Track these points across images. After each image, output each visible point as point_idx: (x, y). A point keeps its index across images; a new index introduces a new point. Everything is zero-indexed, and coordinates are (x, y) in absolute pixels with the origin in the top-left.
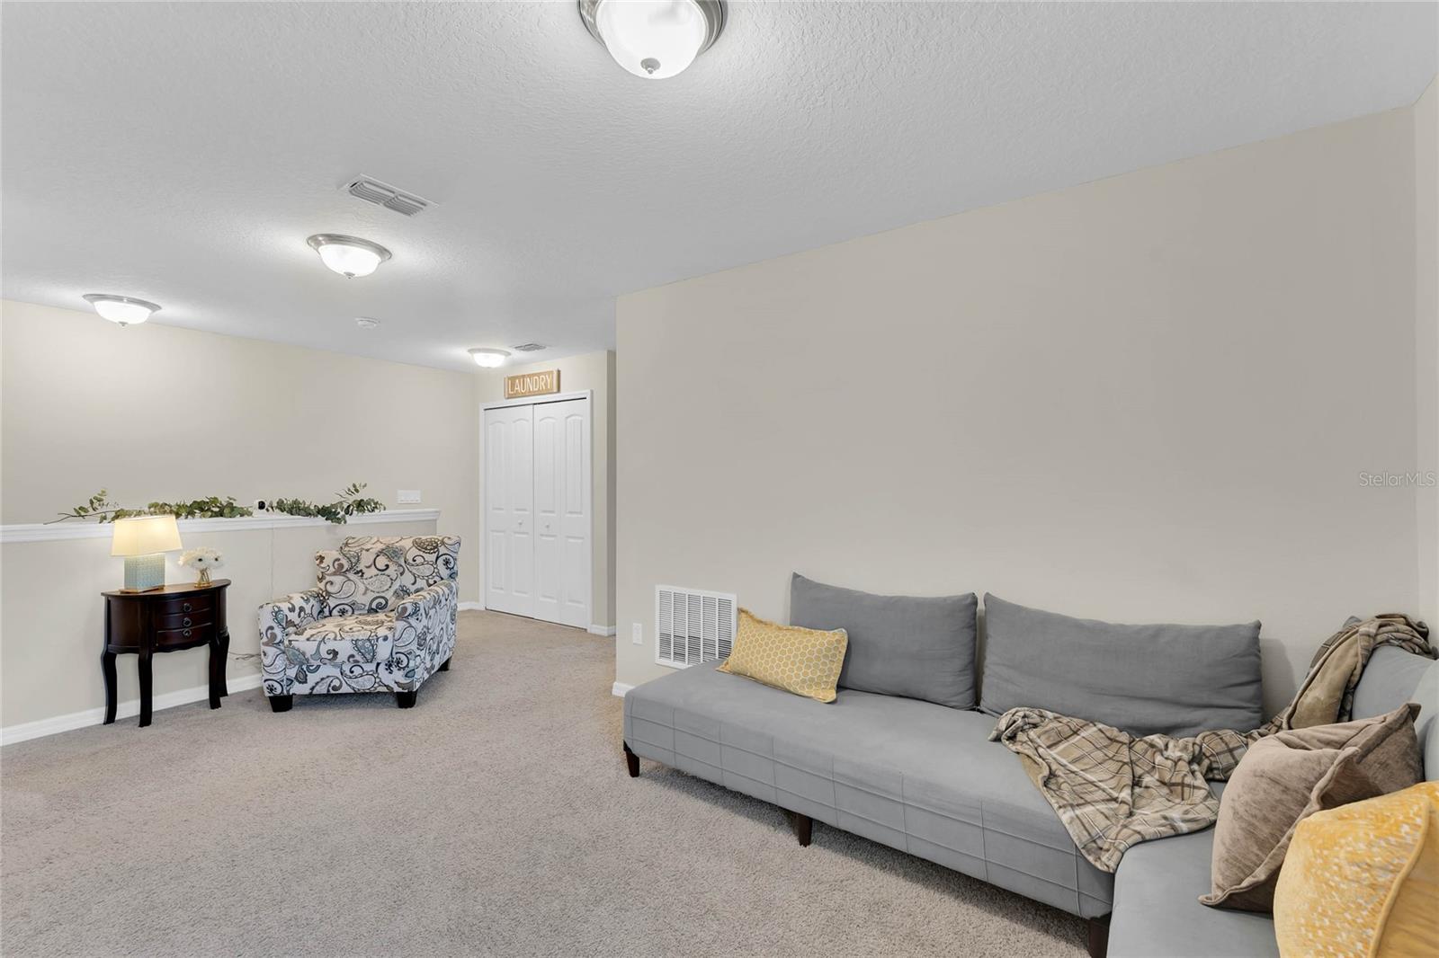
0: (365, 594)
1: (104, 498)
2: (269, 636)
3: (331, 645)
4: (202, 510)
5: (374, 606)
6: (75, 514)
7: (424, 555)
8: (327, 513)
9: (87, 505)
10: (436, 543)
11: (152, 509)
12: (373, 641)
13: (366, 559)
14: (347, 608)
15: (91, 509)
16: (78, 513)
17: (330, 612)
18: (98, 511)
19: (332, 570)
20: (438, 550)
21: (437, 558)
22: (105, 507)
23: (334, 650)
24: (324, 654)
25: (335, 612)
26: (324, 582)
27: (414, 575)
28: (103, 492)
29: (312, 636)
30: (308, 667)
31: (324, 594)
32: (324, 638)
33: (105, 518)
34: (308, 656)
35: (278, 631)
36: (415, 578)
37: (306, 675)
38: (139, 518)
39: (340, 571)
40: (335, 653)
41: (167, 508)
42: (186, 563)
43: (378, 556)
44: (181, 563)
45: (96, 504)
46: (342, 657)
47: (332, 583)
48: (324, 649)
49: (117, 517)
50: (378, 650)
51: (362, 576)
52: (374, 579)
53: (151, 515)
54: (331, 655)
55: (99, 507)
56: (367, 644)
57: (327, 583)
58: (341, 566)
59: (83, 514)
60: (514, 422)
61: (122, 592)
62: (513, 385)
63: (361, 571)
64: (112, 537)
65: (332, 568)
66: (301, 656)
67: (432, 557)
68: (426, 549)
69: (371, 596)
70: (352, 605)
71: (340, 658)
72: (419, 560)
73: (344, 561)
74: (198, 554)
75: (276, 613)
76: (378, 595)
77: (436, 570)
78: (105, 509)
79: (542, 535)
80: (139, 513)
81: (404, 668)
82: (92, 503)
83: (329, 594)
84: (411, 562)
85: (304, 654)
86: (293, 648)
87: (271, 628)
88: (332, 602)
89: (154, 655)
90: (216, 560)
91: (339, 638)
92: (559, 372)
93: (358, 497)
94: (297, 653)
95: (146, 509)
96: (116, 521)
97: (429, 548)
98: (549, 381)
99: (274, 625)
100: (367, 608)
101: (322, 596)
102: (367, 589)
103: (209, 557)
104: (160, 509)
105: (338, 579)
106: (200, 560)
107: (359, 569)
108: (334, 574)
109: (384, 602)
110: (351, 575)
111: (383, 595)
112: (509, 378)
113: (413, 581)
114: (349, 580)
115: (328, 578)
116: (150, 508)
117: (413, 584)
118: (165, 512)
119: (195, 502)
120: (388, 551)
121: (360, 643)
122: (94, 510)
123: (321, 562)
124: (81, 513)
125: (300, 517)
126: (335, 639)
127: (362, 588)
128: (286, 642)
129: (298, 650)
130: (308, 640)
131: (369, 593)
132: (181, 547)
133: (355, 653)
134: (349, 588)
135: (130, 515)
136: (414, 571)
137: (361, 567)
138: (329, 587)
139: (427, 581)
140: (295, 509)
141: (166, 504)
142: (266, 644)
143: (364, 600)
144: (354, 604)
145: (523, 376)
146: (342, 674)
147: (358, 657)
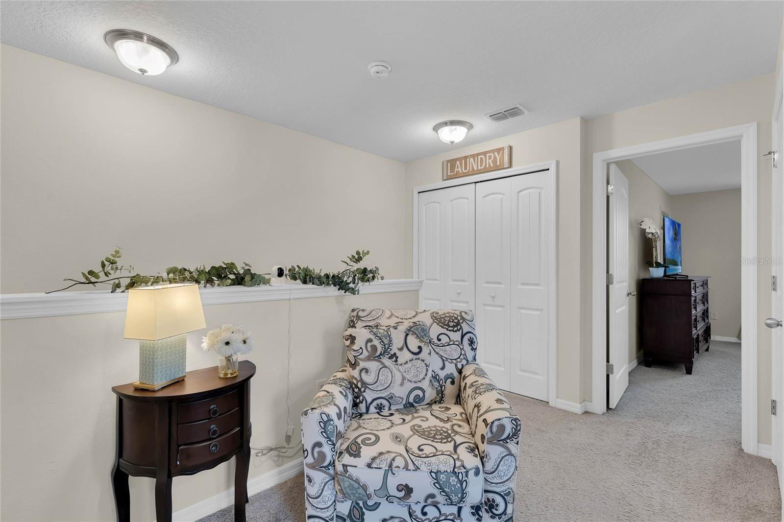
0: (402, 384)
1: (116, 259)
2: (316, 455)
3: (403, 478)
4: (220, 277)
5: (411, 400)
6: (84, 280)
7: (447, 333)
8: (337, 281)
9: (98, 269)
10: (456, 318)
11: (171, 275)
12: (459, 473)
13: (397, 339)
14: (384, 402)
15: (102, 275)
16: (87, 278)
17: (368, 409)
18: (111, 277)
19: (366, 354)
20: (461, 328)
21: (462, 337)
22: (118, 271)
23: (407, 486)
24: (393, 491)
25: (372, 409)
26: (358, 368)
27: (441, 357)
28: (117, 252)
29: (374, 459)
30: (365, 503)
31: (359, 385)
32: (390, 466)
33: (118, 286)
34: (371, 490)
35: (327, 449)
36: (443, 361)
37: (363, 514)
38: (157, 287)
39: (374, 356)
40: (408, 490)
41: (187, 274)
42: (212, 346)
43: (407, 335)
44: (205, 345)
45: (108, 268)
46: (418, 495)
47: (367, 371)
48: (393, 483)
49: (131, 285)
50: (467, 490)
51: (396, 361)
52: (409, 365)
53: (170, 282)
54: (403, 493)
55: (112, 272)
56: (453, 480)
57: (361, 371)
58: (374, 348)
59: (93, 279)
60: (451, 201)
61: (137, 389)
62: (453, 167)
63: (395, 354)
64: (125, 311)
65: (365, 351)
66: (361, 491)
67: (456, 336)
68: (449, 326)
69: (409, 386)
70: (390, 399)
71: (414, 497)
72: (444, 339)
73: (376, 342)
74: (226, 336)
75: (325, 423)
76: (415, 385)
77: (463, 352)
78: (118, 274)
79: (484, 305)
80: (157, 280)
81: (500, 516)
82: (103, 265)
83: (364, 384)
84: (436, 341)
85: (364, 487)
86: (350, 477)
87: (318, 444)
88: (369, 396)
89: (175, 479)
90: (245, 342)
91: (411, 467)
92: (511, 148)
93: (361, 265)
94: (356, 485)
95: (165, 275)
96: (130, 290)
97: (451, 324)
98: (498, 158)
99: (323, 440)
100: (404, 402)
101: (357, 387)
102: (404, 378)
103: (237, 338)
104: (180, 275)
105: (373, 366)
106: (227, 343)
107: (392, 353)
108: (368, 359)
109: (421, 395)
110: (386, 360)
111: (419, 385)
112: (448, 161)
113: (441, 365)
114: (386, 367)
115: (362, 364)
116: (168, 274)
117: (443, 368)
118: (184, 280)
119: (213, 267)
120: (417, 329)
121: (442, 477)
122: (106, 274)
123: (353, 343)
124: (90, 279)
125: (315, 286)
126: (406, 468)
127: (398, 378)
128: (339, 468)
129: (357, 481)
130: (369, 466)
131: (406, 383)
132: (204, 326)
133: (436, 491)
134: (385, 376)
135: (146, 283)
136: (441, 353)
137: (394, 350)
138: (363, 374)
139: (456, 365)
140: (307, 277)
141: (185, 270)
142: (312, 467)
143: (401, 392)
144: (391, 398)
145: (466, 158)
146: (411, 515)
147: (440, 498)
